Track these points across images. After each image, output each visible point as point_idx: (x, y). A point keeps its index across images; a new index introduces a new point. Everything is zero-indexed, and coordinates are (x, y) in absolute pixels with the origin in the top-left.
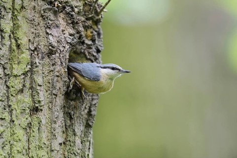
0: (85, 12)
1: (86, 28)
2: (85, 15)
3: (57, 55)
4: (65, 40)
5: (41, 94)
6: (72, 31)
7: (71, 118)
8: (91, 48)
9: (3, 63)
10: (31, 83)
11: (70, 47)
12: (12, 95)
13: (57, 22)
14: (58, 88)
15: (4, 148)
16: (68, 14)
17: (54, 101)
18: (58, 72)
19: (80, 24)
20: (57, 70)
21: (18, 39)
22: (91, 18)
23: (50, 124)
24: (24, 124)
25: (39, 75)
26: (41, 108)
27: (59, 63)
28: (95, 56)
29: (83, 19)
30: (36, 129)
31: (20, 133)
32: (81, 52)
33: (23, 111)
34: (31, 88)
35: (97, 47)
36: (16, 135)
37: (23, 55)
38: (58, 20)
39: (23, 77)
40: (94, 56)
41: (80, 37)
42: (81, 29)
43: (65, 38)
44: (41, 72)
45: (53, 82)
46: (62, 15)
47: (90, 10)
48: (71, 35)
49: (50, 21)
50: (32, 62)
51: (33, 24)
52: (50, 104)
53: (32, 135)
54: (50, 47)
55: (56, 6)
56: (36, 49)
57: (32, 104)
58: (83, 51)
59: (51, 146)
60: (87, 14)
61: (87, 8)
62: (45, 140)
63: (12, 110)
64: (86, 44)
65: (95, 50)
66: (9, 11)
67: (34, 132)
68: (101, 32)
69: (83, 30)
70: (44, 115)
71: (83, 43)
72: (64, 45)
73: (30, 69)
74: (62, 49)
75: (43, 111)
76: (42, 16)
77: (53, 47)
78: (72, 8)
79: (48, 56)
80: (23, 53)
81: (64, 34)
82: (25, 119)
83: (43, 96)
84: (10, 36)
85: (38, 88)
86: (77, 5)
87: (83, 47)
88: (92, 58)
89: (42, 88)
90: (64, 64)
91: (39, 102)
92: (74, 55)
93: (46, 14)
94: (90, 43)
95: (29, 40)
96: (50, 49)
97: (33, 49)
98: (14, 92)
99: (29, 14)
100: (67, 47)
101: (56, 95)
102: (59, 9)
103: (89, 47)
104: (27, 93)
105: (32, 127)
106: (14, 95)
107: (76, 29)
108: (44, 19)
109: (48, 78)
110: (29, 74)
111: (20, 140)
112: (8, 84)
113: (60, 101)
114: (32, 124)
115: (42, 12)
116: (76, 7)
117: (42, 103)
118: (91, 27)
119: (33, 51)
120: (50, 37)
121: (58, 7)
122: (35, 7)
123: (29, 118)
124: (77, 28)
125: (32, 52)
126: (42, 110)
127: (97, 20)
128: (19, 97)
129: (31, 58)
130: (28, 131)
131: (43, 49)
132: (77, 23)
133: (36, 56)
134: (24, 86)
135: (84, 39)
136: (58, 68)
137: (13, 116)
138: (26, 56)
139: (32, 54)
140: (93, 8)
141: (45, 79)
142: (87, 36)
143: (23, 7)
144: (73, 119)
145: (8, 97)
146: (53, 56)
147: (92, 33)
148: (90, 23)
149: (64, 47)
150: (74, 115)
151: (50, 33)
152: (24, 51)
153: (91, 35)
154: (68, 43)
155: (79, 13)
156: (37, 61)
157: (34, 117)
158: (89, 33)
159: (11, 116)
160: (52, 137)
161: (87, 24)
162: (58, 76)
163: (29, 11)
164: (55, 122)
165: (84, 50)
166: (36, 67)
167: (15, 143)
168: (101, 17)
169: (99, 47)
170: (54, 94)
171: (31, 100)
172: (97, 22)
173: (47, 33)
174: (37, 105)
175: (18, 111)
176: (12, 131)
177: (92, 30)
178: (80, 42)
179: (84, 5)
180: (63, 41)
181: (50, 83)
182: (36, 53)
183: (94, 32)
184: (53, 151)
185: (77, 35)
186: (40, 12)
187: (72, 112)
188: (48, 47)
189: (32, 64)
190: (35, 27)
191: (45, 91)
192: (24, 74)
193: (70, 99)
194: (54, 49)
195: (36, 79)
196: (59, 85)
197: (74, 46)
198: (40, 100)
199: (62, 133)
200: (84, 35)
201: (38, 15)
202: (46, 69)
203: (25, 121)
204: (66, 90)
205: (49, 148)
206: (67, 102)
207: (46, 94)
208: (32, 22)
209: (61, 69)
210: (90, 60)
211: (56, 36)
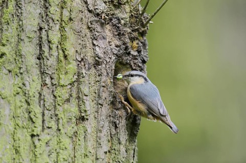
0: (131, 24)
1: (132, 39)
2: (132, 27)
3: (104, 66)
4: (112, 51)
5: (87, 103)
6: (118, 43)
7: (116, 127)
8: (137, 59)
9: (50, 73)
10: (78, 92)
11: (116, 58)
12: (59, 105)
13: (104, 34)
14: (104, 98)
15: (51, 156)
16: (115, 25)
17: (100, 111)
18: (104, 82)
19: (127, 35)
20: (103, 80)
21: (65, 50)
22: (137, 30)
23: (96, 133)
24: (71, 133)
25: (85, 85)
26: (87, 117)
27: (105, 74)
28: (141, 67)
29: (129, 30)
30: (82, 138)
31: (66, 142)
32: (127, 63)
33: (69, 120)
34: (78, 98)
35: (143, 58)
36: (62, 143)
37: (70, 66)
38: (104, 32)
39: (69, 86)
40: (139, 66)
41: (126, 48)
42: (127, 40)
43: (111, 49)
44: (87, 82)
45: (99, 93)
46: (108, 27)
47: (136, 22)
48: (117, 46)
49: (96, 33)
51: (80, 35)
52: (96, 114)
53: (77, 144)
54: (97, 58)
55: (103, 18)
56: (82, 59)
57: (78, 113)
58: (128, 62)
59: (96, 154)
60: (133, 25)
61: (133, 20)
62: (90, 149)
63: (59, 119)
64: (132, 55)
65: (141, 61)
66: (57, 22)
67: (79, 140)
68: (147, 43)
69: (129, 41)
70: (90, 124)
71: (129, 54)
73: (77, 79)
74: (108, 60)
75: (89, 121)
76: (89, 28)
77: (99, 58)
78: (119, 20)
79: (95, 67)
80: (69, 63)
81: (111, 45)
82: (71, 128)
83: (89, 105)
84: (58, 47)
85: (85, 98)
86: (124, 17)
87: (128, 58)
88: (138, 68)
89: (88, 98)
90: (110, 74)
91: (85, 111)
92: (120, 66)
93: (93, 26)
94: (136, 54)
95: (76, 51)
96: (96, 60)
97: (80, 60)
98: (61, 101)
99: (76, 25)
100: (113, 58)
101: (102, 105)
102: (105, 21)
103: (135, 58)
104: (74, 102)
105: (78, 136)
106: (61, 104)
107: (122, 40)
108: (91, 31)
109: (93, 88)
110: (76, 84)
111: (66, 148)
112: (55, 93)
113: (105, 110)
114: (78, 133)
115: (89, 24)
116: (122, 19)
117: (88, 113)
118: (137, 39)
119: (80, 62)
120: (97, 48)
121: (105, 19)
122: (82, 19)
123: (75, 127)
125: (79, 63)
126: (87, 119)
127: (143, 31)
128: (66, 106)
129: (78, 69)
130: (74, 139)
131: (91, 60)
132: (123, 34)
133: (83, 67)
134: (71, 95)
135: (130, 50)
136: (104, 78)
137: (59, 125)
138: (73, 66)
139: (78, 65)
140: (139, 20)
141: (91, 89)
142: (132, 48)
143: (71, 19)
144: (118, 127)
145: (55, 106)
146: (100, 67)
147: (138, 44)
148: (135, 34)
149: (110, 58)
150: (119, 124)
151: (96, 44)
152: (71, 61)
153: (137, 46)
154: (114, 54)
155: (125, 25)
156: (84, 71)
157: (80, 126)
158: (135, 44)
159: (58, 125)
160: (98, 145)
161: (133, 36)
162: (104, 86)
163: (76, 23)
164: (101, 131)
165: (130, 61)
166: (83, 77)
167: (61, 151)
168: (147, 29)
169: (145, 58)
170: (100, 104)
171: (77, 109)
172: (143, 34)
173: (94, 45)
174: (83, 115)
175: (65, 120)
176: (58, 140)
177: (137, 41)
178: (126, 53)
179: (130, 17)
180: (109, 52)
181: (96, 93)
182: (83, 64)
183: (140, 43)
184: (97, 159)
185: (123, 46)
186: (87, 24)
187: (118, 122)
188: (95, 58)
189: (79, 74)
190: (82, 39)
191: (91, 101)
192: (70, 84)
193: (115, 109)
194: (101, 60)
195: (82, 89)
196: (105, 95)
197: (120, 57)
198: (86, 109)
199: (107, 142)
200: (130, 47)
201: (85, 27)
202: (92, 79)
203: (71, 130)
204: (112, 100)
205: (95, 156)
206: (112, 111)
207: (92, 104)
208: (79, 34)
209: (107, 80)
210: (135, 70)
211: (102, 48)
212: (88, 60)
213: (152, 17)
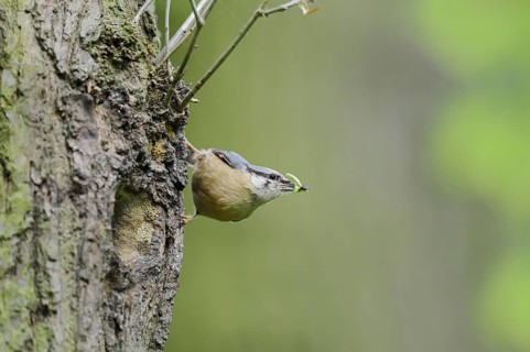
0: (152, 103)
1: (154, 137)
2: (152, 110)
3: (91, 195)
4: (109, 163)
5: (55, 276)
6: (123, 145)
7: (118, 330)
8: (164, 181)
10: (35, 254)
11: (118, 179)
13: (92, 126)
14: (92, 266)
16: (117, 107)
17: (83, 293)
18: (93, 231)
19: (141, 128)
20: (89, 227)
21: (6, 161)
22: (165, 117)
23: (73, 342)
24: (18, 342)
25: (50, 238)
26: (54, 308)
27: (95, 212)
28: (173, 197)
29: (147, 118)
32: (141, 189)
33: (14, 314)
34: (34, 265)
35: (176, 178)
37: (18, 195)
38: (93, 121)
39: (16, 240)
40: (168, 196)
41: (141, 157)
42: (143, 139)
43: (108, 159)
44: (55, 231)
45: (80, 254)
46: (101, 110)
47: (162, 100)
48: (120, 152)
49: (75, 123)
50: (36, 210)
51: (39, 128)
52: (74, 300)
54: (76, 179)
55: (89, 90)
56: (44, 181)
57: (35, 299)
58: (145, 186)
60: (155, 107)
61: (155, 96)
64: (153, 171)
65: (171, 185)
69: (147, 141)
70: (61, 323)
71: (146, 169)
72: (106, 175)
73: (32, 224)
74: (101, 183)
75: (58, 315)
76: (58, 112)
77: (82, 178)
78: (124, 94)
79: (71, 197)
80: (16, 189)
81: (107, 150)
82: (19, 332)
83: (58, 282)
85: (49, 265)
86: (135, 87)
87: (145, 177)
88: (166, 202)
89: (57, 265)
90: (105, 214)
91: (51, 294)
92: (126, 195)
93: (68, 107)
94: (161, 168)
95: (32, 163)
96: (75, 183)
97: (39, 181)
99: (31, 105)
100: (113, 177)
101: (87, 281)
102: (95, 98)
103: (159, 177)
104: (26, 274)
105: (34, 348)
107: (131, 139)
108: (64, 118)
109: (69, 243)
110: (30, 235)
113: (95, 292)
114: (35, 342)
115: (60, 103)
116: (131, 93)
117: (57, 298)
118: (164, 136)
119: (39, 186)
120: (76, 156)
121: (94, 92)
122: (43, 92)
123: (29, 331)
124: (133, 137)
125: (37, 189)
126: (55, 312)
127: (177, 120)
128: (8, 283)
129: (35, 201)
131: (63, 183)
132: (134, 127)
133: (45, 197)
134: (19, 260)
135: (148, 161)
136: (91, 222)
138: (23, 196)
139: (35, 193)
140: (169, 95)
141: (64, 246)
142: (154, 155)
143: (19, 93)
144: (121, 330)
146: (82, 197)
147: (165, 147)
148: (160, 126)
149: (106, 178)
150: (124, 323)
151: (75, 148)
152: (20, 185)
153: (164, 151)
154: (113, 169)
155: (138, 105)
156: (47, 207)
157: (40, 328)
158: (159, 147)
161: (154, 130)
162: (91, 240)
164: (84, 339)
165: (149, 184)
166: (45, 220)
168: (186, 114)
169: (180, 178)
170: (83, 279)
171: (32, 290)
172: (176, 126)
173: (70, 149)
174: (45, 302)
175: (5, 315)
177: (164, 142)
178: (140, 167)
179: (148, 89)
180: (103, 165)
181: (73, 255)
182: (45, 190)
183: (170, 146)
185: (134, 152)
186: (56, 103)
187: (121, 318)
188: (71, 177)
189: (37, 214)
190: (44, 136)
191: (63, 271)
192: (18, 235)
193: (116, 289)
194: (84, 183)
195: (44, 246)
196: (93, 259)
197: (127, 175)
198: (53, 290)
200: (148, 153)
201: (50, 110)
202: (66, 225)
203: (18, 336)
204: (109, 269)
206: (110, 295)
207: (66, 278)
208: (38, 125)
209: (98, 225)
210: (160, 204)
211: (88, 155)
212: (57, 181)
213: (198, 88)
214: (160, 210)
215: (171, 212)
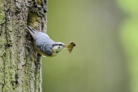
3: (21, 14)
4: (26, 5)
5: (12, 36)
8: (41, 10)
10: (6, 30)
11: (28, 9)
17: (19, 41)
18: (21, 23)
20: (21, 22)
23: (17, 54)
24: (2, 54)
25: (10, 26)
26: (12, 45)
27: (22, 19)
30: (8, 57)
32: (35, 12)
33: (1, 46)
34: (6, 33)
35: (44, 9)
40: (42, 14)
41: (34, 3)
43: (25, 4)
44: (11, 24)
45: (18, 30)
48: (29, 2)
50: (6, 18)
52: (17, 42)
53: (6, 60)
54: (17, 9)
56: (8, 10)
57: (6, 42)
58: (36, 11)
59: (17, 67)
62: (14, 63)
64: (38, 7)
65: (43, 11)
67: (7, 58)
68: (47, 0)
70: (13, 49)
71: (36, 7)
72: (25, 8)
73: (5, 22)
74: (24, 10)
75: (13, 47)
77: (18, 9)
79: (16, 14)
81: (25, 1)
82: (2, 51)
83: (12, 38)
85: (10, 33)
87: (36, 9)
88: (42, 16)
89: (12, 33)
90: (25, 19)
91: (10, 41)
92: (31, 14)
94: (40, 6)
95: (5, 5)
96: (17, 10)
97: (7, 10)
100: (27, 9)
101: (20, 37)
103: (40, 9)
104: (4, 35)
105: (6, 56)
109: (15, 27)
110: (4, 25)
113: (22, 40)
114: (6, 54)
117: (12, 42)
120: (17, 3)
123: (5, 51)
125: (6, 12)
126: (12, 46)
129: (6, 15)
130: (4, 58)
133: (8, 14)
134: (1, 32)
135: (36, 4)
136: (21, 21)
138: (2, 14)
139: (6, 13)
141: (14, 28)
142: (38, 3)
144: (30, 51)
146: (19, 14)
149: (25, 9)
150: (31, 49)
151: (17, 1)
152: (2, 11)
153: (41, 2)
154: (27, 6)
156: (9, 17)
157: (8, 50)
160: (18, 61)
162: (21, 26)
164: (20, 53)
165: (37, 11)
166: (9, 21)
169: (45, 9)
170: (19, 37)
171: (5, 40)
173: (15, 1)
174: (9, 43)
178: (34, 6)
180: (24, 5)
181: (16, 30)
182: (8, 12)
184: (18, 69)
185: (33, 2)
187: (30, 47)
189: (6, 19)
191: (14, 35)
192: (1, 25)
193: (28, 40)
195: (8, 28)
196: (22, 31)
197: (31, 8)
199: (24, 60)
200: (36, 2)
202: (14, 22)
204: (26, 34)
205: (16, 68)
206: (27, 41)
207: (15, 37)
209: (23, 22)
210: (40, 16)
211: (20, 3)
212: (12, 10)
214: (40, 18)
215: (43, 18)
